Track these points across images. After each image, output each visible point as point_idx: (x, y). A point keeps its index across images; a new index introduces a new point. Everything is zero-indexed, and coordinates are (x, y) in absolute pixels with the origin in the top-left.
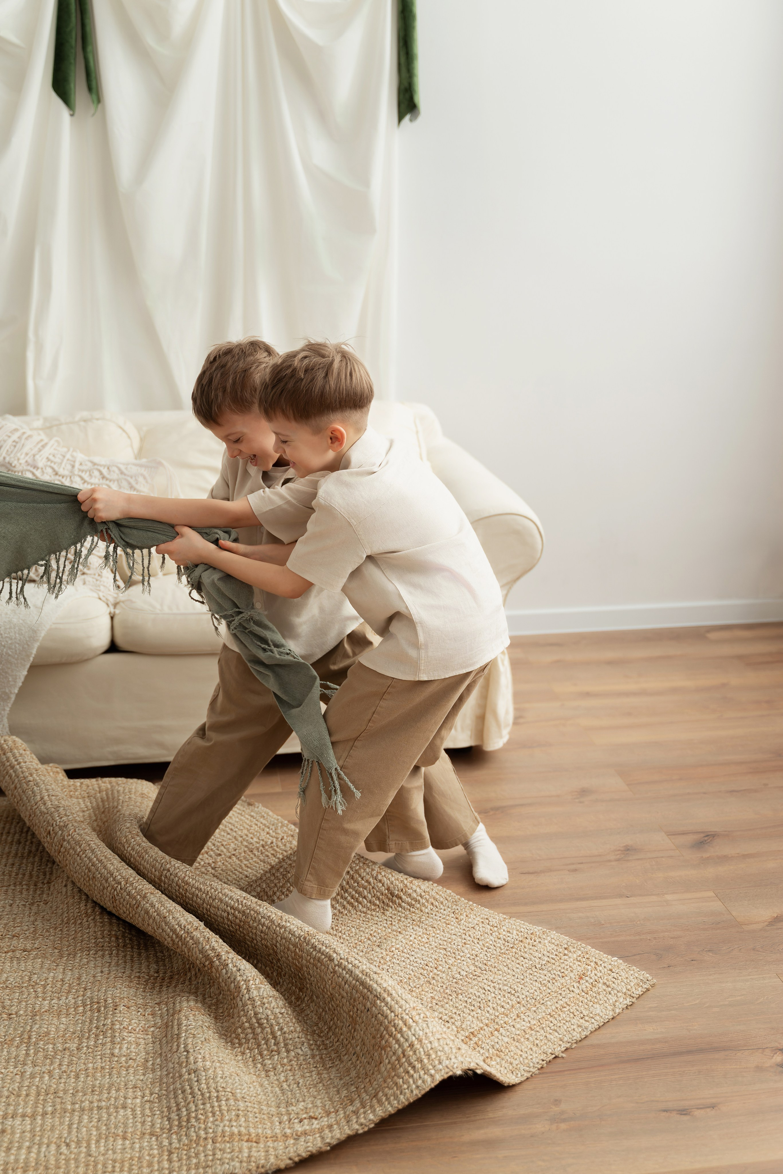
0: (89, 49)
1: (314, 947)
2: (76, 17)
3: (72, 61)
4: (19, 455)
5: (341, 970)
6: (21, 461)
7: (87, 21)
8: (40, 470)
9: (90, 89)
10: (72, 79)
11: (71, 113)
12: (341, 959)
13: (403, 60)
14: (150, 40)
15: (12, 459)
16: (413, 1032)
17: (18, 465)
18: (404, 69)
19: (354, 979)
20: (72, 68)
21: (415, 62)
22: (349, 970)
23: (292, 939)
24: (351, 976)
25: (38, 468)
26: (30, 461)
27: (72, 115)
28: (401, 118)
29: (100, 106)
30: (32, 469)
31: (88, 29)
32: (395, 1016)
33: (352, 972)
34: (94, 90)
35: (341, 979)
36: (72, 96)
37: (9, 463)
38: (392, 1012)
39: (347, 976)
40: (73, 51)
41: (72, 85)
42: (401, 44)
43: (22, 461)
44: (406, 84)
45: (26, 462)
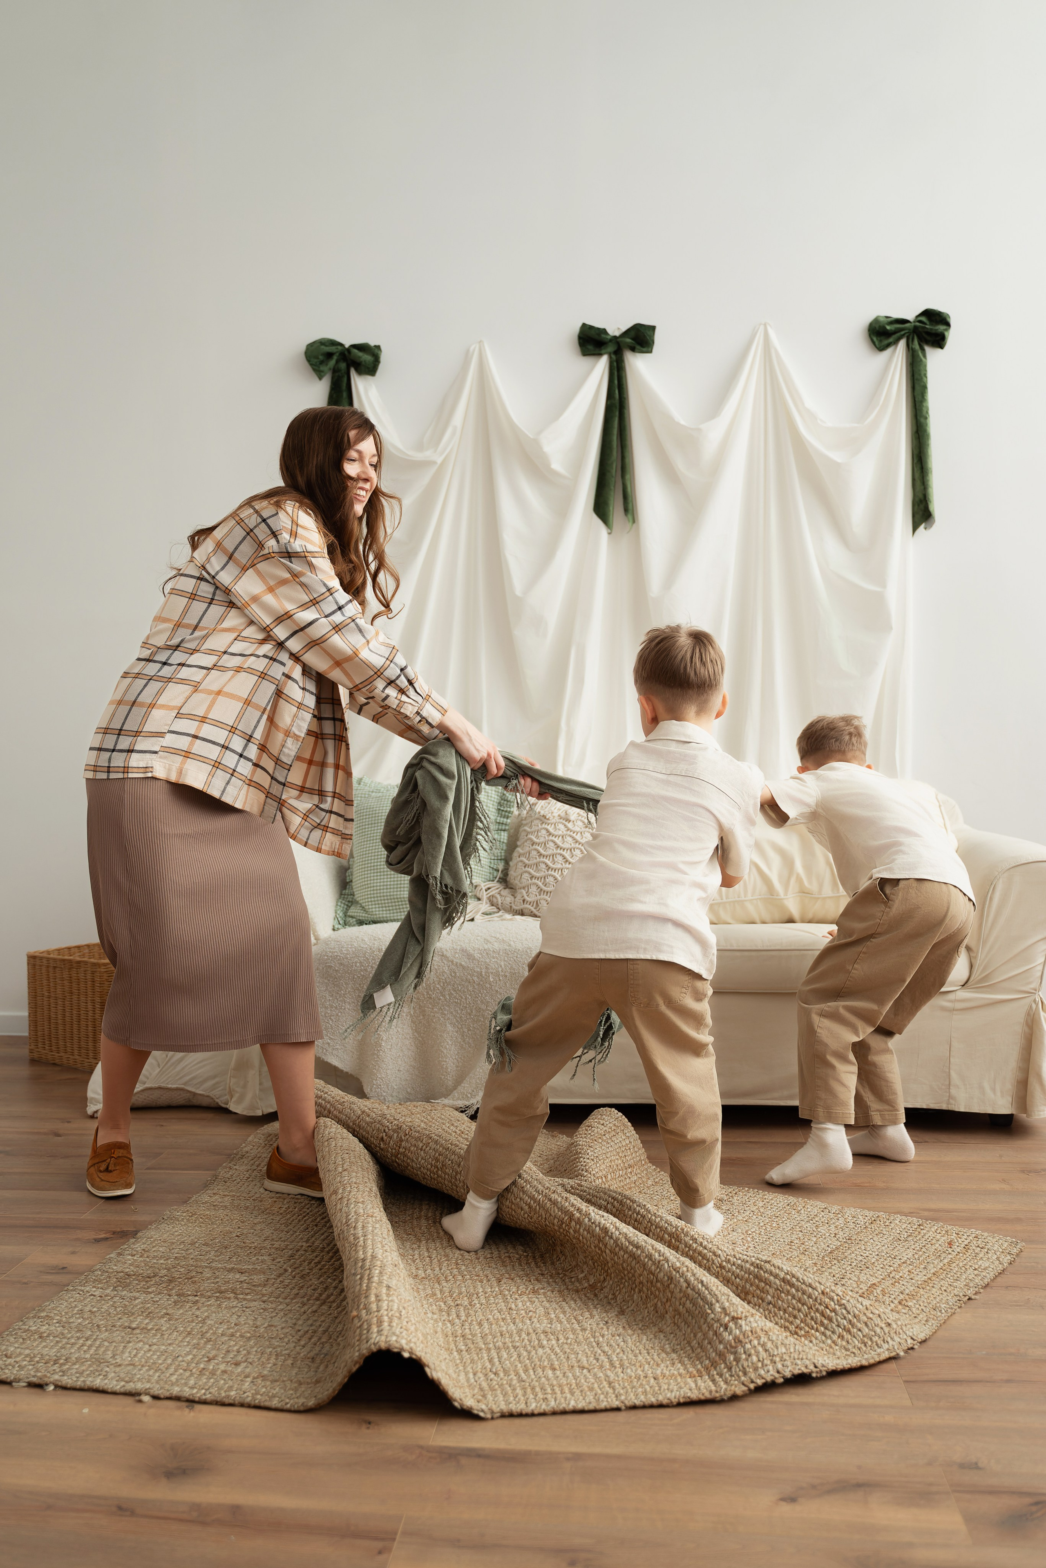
0: (627, 477)
1: (695, 1240)
2: (617, 452)
3: (612, 488)
4: (553, 809)
5: (730, 1266)
6: (554, 814)
7: (627, 454)
8: (571, 823)
9: (626, 510)
10: (611, 502)
11: (609, 531)
12: (727, 1255)
13: (917, 475)
14: (680, 464)
15: (547, 813)
16: (836, 1323)
17: (552, 817)
18: (918, 483)
19: (746, 1273)
20: (612, 493)
21: (930, 475)
22: (739, 1265)
23: (669, 1228)
24: (742, 1270)
25: (570, 821)
26: (563, 815)
27: (609, 534)
28: (915, 528)
29: (634, 525)
30: (564, 822)
31: (627, 460)
32: (808, 1309)
33: (742, 1267)
34: (630, 512)
35: (730, 1274)
36: (611, 516)
37: (543, 816)
38: (803, 1305)
39: (738, 1271)
40: (613, 479)
41: (611, 508)
42: (915, 461)
43: (556, 815)
44: (921, 496)
45: (559, 816)
